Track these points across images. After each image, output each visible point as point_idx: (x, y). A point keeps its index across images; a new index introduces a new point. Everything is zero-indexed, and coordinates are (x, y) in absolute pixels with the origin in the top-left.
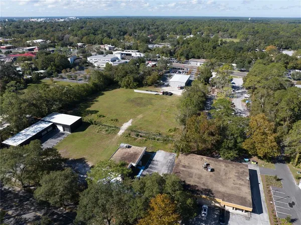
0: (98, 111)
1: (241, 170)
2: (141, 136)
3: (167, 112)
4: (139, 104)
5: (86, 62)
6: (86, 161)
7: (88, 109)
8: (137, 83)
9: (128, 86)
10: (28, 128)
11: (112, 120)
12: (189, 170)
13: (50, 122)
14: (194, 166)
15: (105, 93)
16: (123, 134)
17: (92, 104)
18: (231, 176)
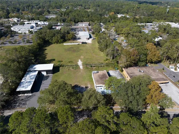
0: (55, 59)
1: (152, 69)
2: (94, 67)
3: (93, 52)
4: (74, 51)
5: (12, 31)
6: (79, 85)
7: (46, 59)
8: (63, 40)
9: (57, 42)
10: (24, 78)
11: (70, 62)
12: (134, 74)
13: (36, 71)
14: (134, 72)
15: (45, 48)
16: (83, 67)
17: (45, 56)
18: (151, 72)
